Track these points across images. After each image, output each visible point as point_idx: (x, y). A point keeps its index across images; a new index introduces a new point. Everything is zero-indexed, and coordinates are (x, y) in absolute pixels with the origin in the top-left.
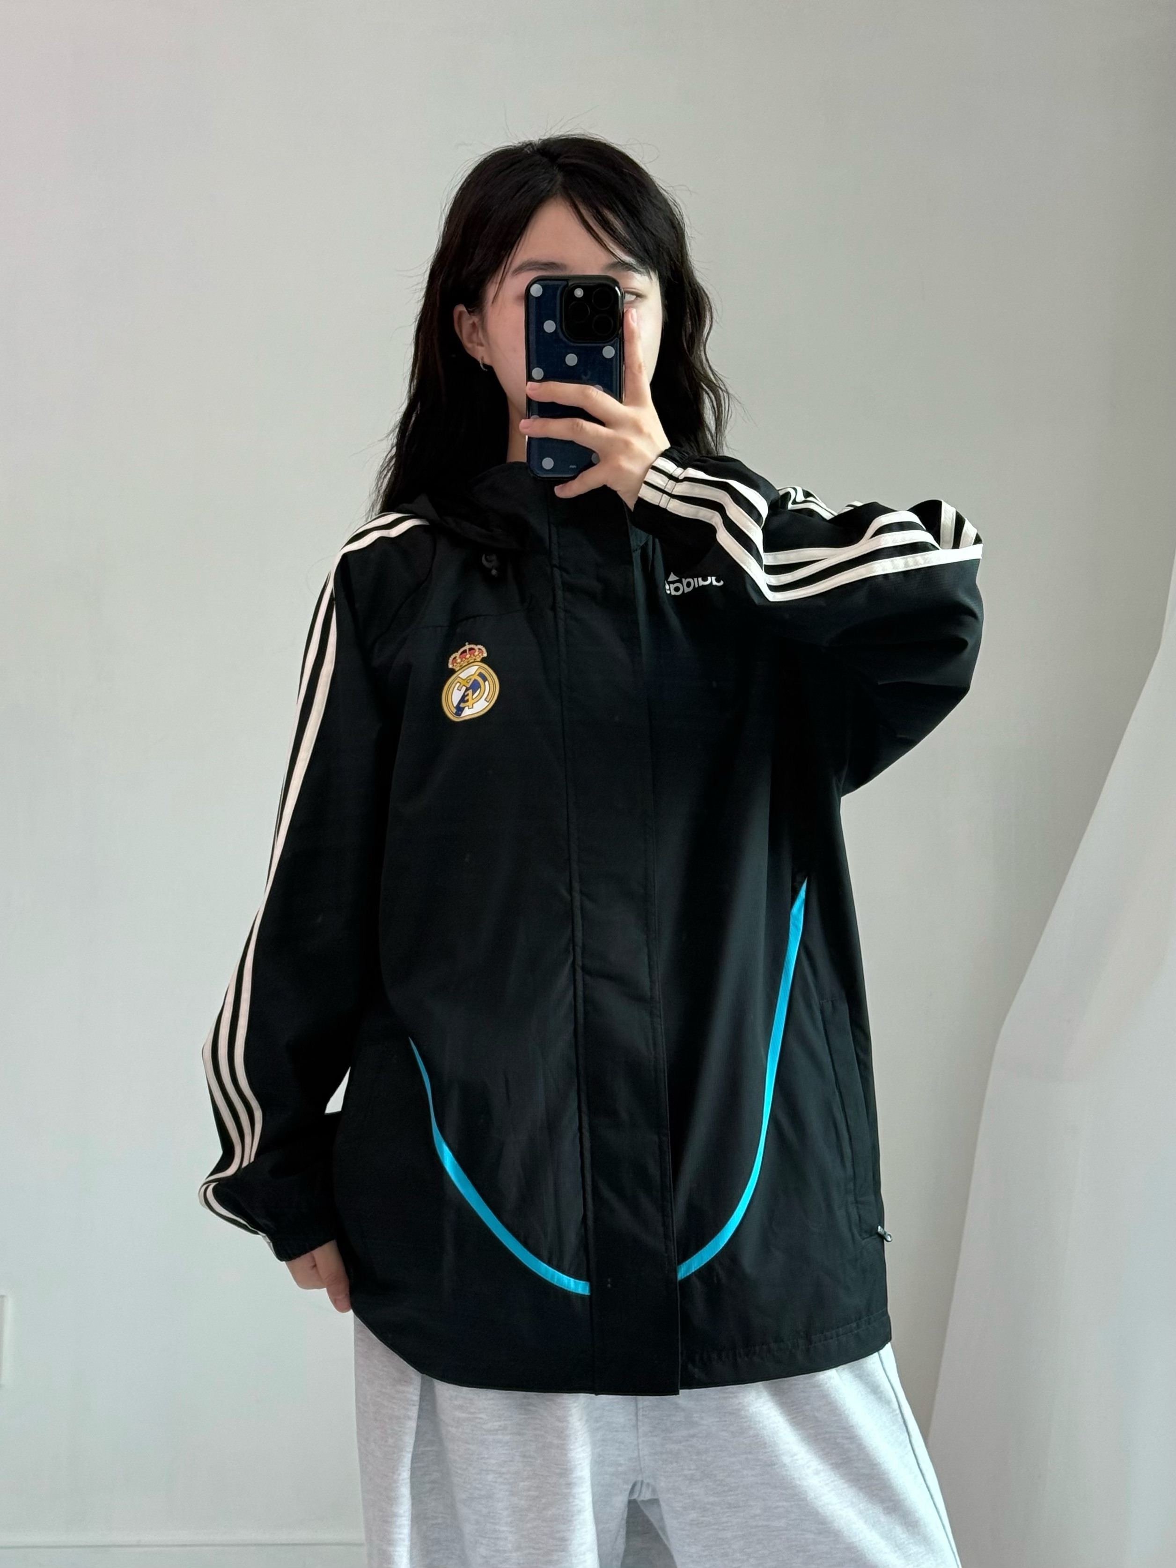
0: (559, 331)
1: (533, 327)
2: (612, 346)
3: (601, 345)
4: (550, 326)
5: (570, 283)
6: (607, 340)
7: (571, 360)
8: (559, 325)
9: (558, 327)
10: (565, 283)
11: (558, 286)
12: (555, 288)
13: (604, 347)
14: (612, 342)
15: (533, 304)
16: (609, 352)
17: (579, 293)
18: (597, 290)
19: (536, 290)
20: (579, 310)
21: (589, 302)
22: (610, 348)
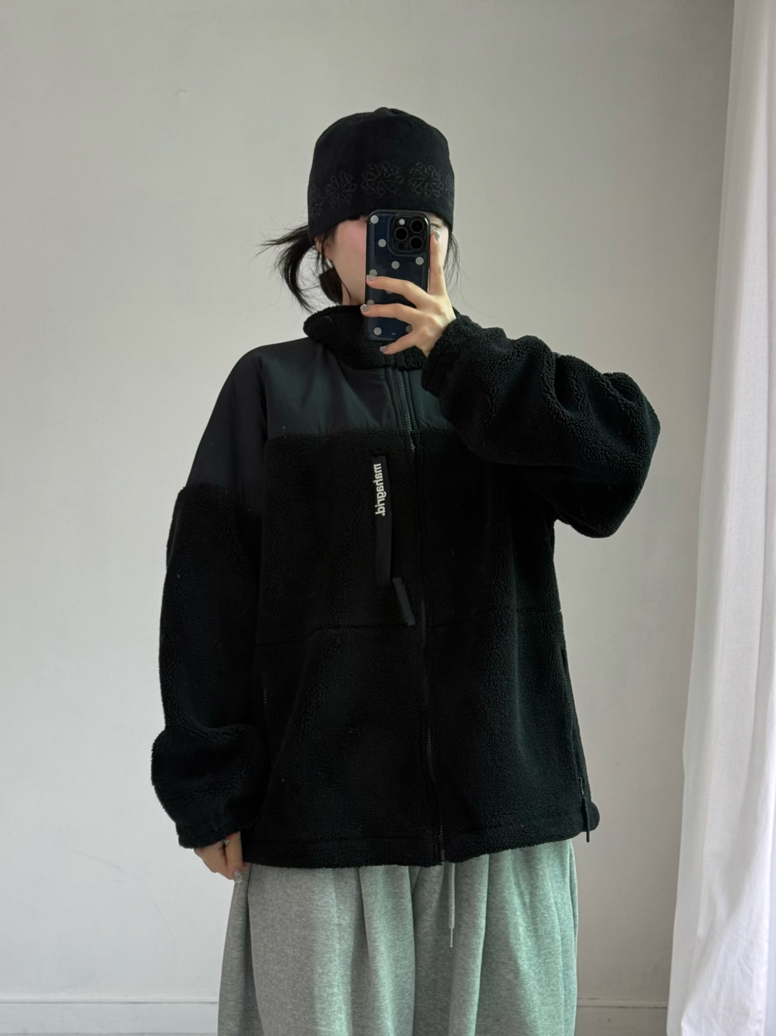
0: (388, 246)
1: (372, 243)
2: (422, 257)
3: (416, 256)
4: (382, 243)
5: (396, 216)
6: (419, 254)
7: (395, 265)
8: (388, 242)
9: (388, 244)
11: (389, 217)
12: (387, 218)
14: (423, 254)
15: (373, 228)
16: (420, 261)
17: (402, 222)
18: (414, 220)
19: (374, 219)
20: (401, 233)
21: (408, 228)
22: (421, 258)
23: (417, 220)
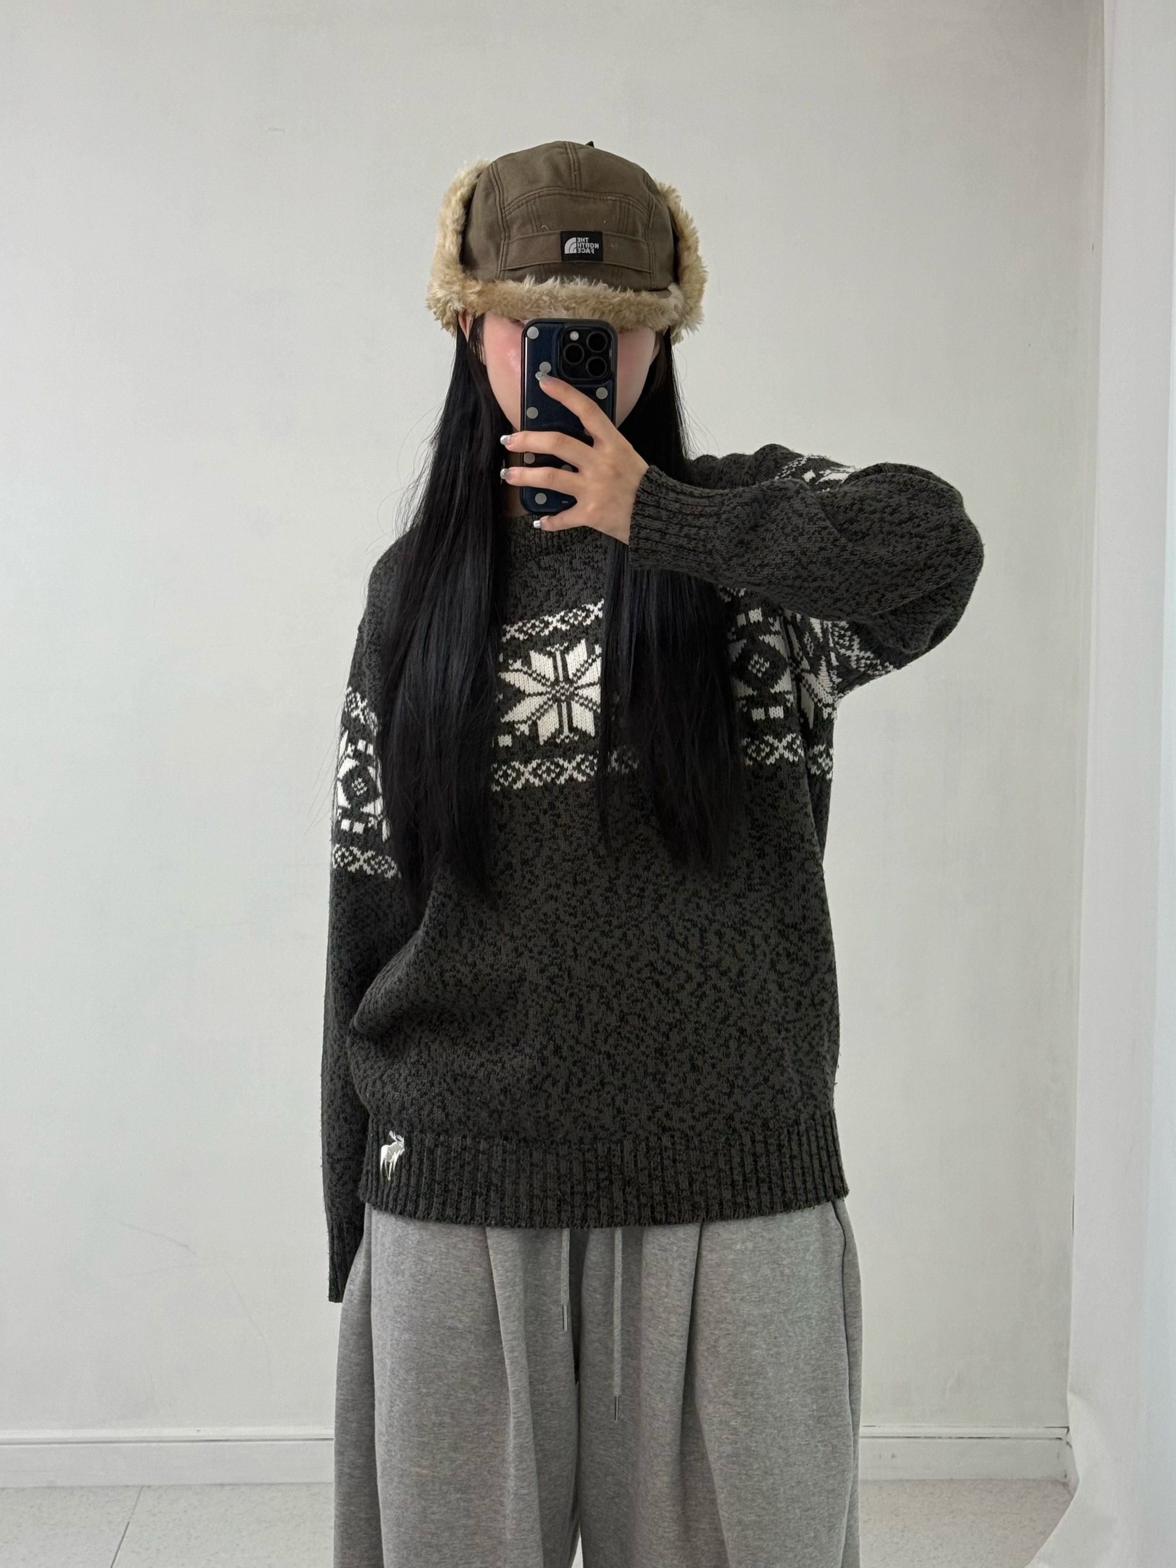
2: (605, 387)
5: (566, 327)
6: (599, 382)
10: (560, 326)
11: (554, 328)
12: (551, 331)
14: (606, 383)
16: (602, 393)
17: (575, 336)
18: (593, 333)
20: (573, 351)
21: (584, 345)
23: (599, 332)
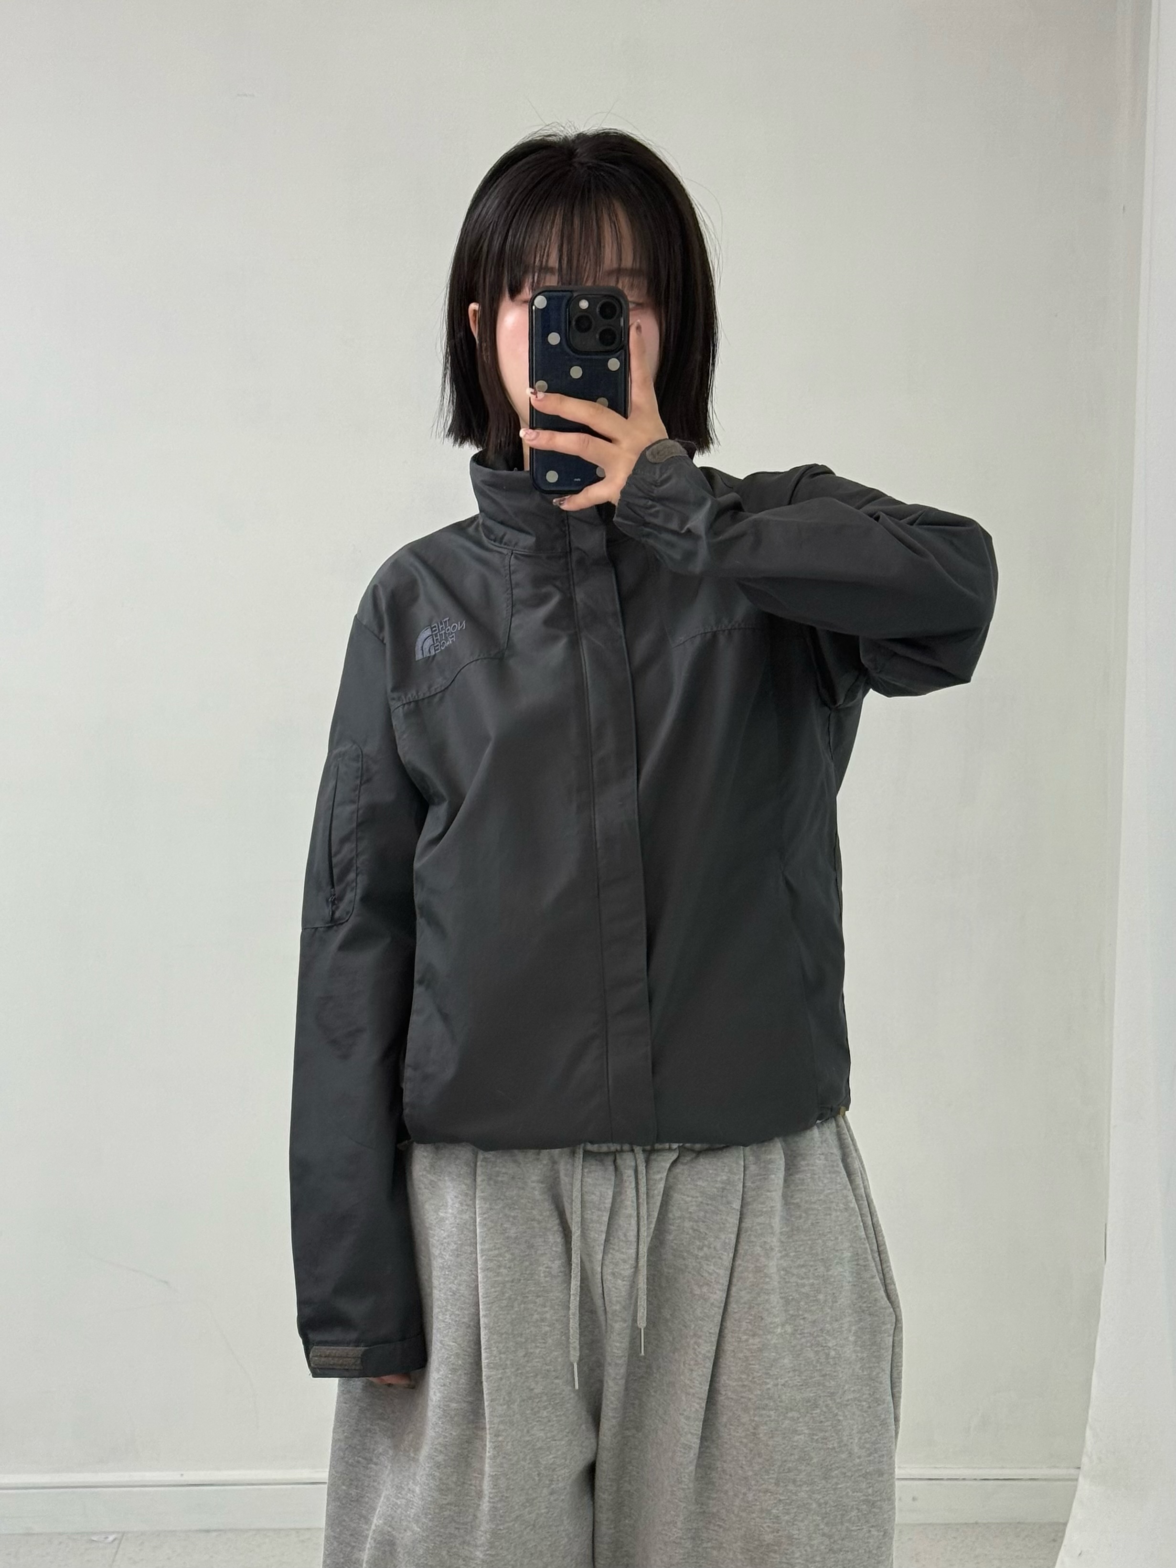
0: (564, 342)
2: (617, 358)
3: (608, 357)
4: (554, 339)
7: (576, 372)
8: (565, 338)
9: (564, 340)
10: (568, 294)
11: (563, 297)
12: (560, 299)
13: (609, 359)
16: (614, 364)
17: (584, 304)
18: (603, 301)
19: (541, 302)
20: (583, 322)
21: (594, 313)
22: (616, 360)
23: (609, 300)
